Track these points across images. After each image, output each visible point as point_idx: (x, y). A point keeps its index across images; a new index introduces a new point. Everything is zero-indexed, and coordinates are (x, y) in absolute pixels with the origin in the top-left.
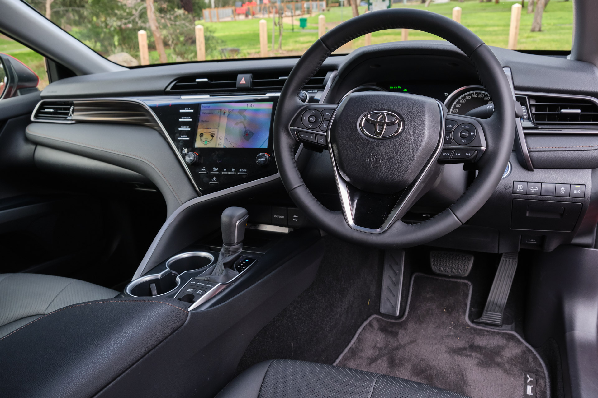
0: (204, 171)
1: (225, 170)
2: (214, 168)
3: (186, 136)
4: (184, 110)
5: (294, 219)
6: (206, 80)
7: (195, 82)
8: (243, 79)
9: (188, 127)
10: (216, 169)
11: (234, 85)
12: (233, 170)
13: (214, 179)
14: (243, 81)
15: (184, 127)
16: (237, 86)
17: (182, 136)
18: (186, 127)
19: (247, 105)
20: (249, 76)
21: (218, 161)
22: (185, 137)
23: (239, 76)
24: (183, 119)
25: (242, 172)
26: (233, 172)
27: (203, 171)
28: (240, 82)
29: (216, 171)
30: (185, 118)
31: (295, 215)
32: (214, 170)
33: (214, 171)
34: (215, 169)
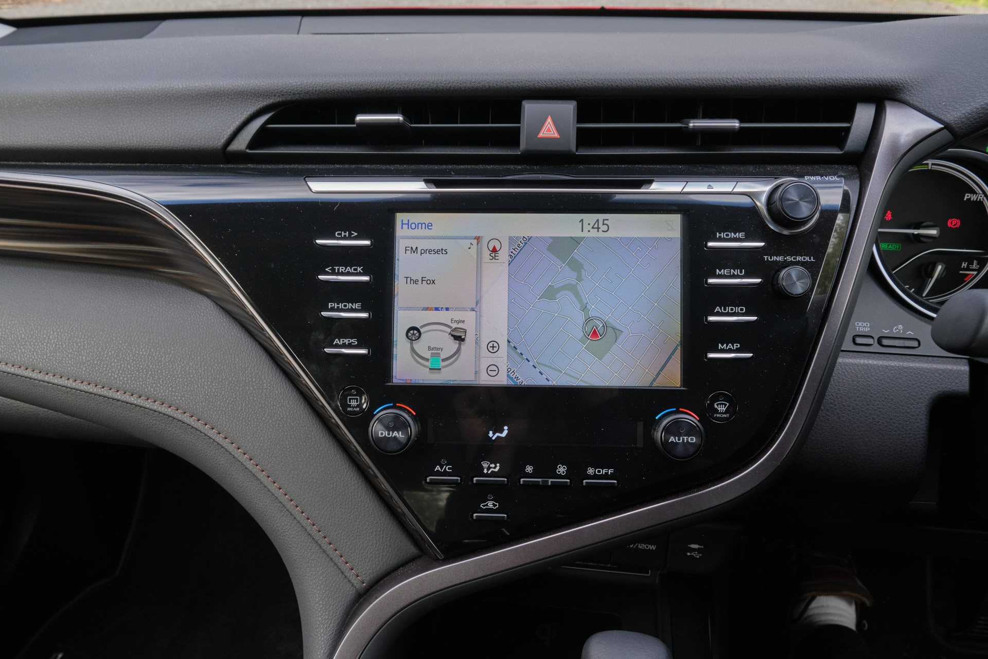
0: (445, 473)
1: (529, 469)
2: (485, 465)
3: (354, 341)
4: (335, 238)
5: (689, 554)
6: (398, 118)
7: (353, 122)
8: (549, 120)
9: (357, 306)
10: (493, 465)
11: (513, 138)
12: (562, 470)
13: (490, 504)
14: (549, 131)
15: (341, 306)
16: (523, 145)
17: (336, 341)
18: (349, 305)
19: (582, 221)
20: (568, 108)
21: (491, 434)
22: (350, 346)
23: (530, 108)
24: (333, 273)
25: (595, 477)
26: (560, 477)
27: (439, 473)
28: (539, 132)
29: (493, 474)
30: (342, 269)
31: (695, 544)
32: (485, 471)
33: (487, 475)
34: (489, 468)
